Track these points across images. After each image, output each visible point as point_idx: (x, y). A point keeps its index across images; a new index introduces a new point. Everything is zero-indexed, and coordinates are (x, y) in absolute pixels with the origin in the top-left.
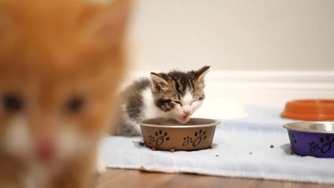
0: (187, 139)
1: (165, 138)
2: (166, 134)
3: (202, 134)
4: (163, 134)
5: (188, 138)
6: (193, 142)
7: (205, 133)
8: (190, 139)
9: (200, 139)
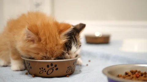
1: (30, 67)
6: (47, 71)
7: (56, 66)
8: (43, 69)
9: (52, 70)
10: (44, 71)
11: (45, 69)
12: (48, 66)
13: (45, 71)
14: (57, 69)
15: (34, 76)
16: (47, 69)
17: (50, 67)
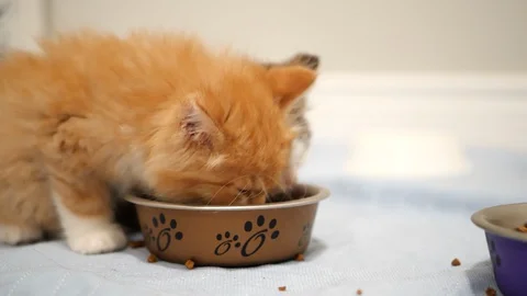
0: (224, 239)
1: (173, 233)
2: (174, 224)
3: (266, 225)
4: (167, 224)
5: (227, 235)
6: (242, 245)
7: (273, 223)
8: (231, 238)
9: (260, 239)
10: (233, 244)
11: (236, 238)
12: (248, 227)
13: (238, 245)
14: (275, 235)
15: (192, 264)
16: (244, 237)
17: (256, 228)
